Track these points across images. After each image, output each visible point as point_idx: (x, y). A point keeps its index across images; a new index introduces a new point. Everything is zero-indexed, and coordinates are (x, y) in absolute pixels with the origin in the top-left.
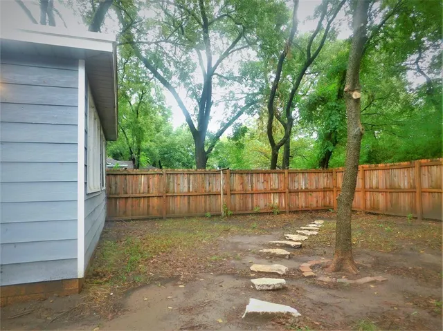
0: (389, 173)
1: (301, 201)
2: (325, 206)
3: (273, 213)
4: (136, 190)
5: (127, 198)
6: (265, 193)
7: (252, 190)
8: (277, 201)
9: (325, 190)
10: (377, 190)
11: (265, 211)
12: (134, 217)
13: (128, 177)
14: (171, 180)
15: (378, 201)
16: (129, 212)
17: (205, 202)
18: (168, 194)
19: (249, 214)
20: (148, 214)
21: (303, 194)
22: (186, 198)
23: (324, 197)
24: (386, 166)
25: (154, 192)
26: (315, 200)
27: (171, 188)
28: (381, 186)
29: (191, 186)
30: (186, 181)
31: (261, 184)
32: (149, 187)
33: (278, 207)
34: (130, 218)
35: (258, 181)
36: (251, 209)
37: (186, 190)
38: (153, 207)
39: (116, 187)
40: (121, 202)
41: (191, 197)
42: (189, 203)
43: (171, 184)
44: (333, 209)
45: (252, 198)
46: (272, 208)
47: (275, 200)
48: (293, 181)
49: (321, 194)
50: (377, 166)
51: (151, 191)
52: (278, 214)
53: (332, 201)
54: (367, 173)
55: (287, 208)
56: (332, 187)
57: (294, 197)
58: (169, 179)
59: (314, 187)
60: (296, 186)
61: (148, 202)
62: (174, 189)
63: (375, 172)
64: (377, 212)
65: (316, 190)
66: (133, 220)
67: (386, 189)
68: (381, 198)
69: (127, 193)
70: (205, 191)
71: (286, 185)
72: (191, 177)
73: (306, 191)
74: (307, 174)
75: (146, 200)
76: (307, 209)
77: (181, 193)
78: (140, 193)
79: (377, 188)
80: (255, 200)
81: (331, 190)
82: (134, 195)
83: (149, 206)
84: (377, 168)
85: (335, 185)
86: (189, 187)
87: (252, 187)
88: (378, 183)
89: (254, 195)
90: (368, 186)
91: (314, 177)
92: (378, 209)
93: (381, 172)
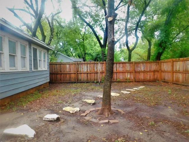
0: (185, 63)
1: (142, 76)
2: (154, 79)
3: (127, 82)
4: (65, 71)
5: (61, 74)
6: (123, 72)
7: (116, 71)
8: (129, 76)
9: (154, 71)
10: (179, 72)
11: (123, 81)
12: (64, 82)
13: (61, 65)
14: (80, 66)
15: (179, 77)
16: (62, 79)
17: (95, 76)
18: (78, 73)
19: (115, 82)
20: (70, 80)
21: (143, 73)
22: (86, 74)
23: (154, 75)
24: (184, 59)
25: (72, 72)
26: (149, 76)
27: (80, 70)
28: (181, 70)
29: (88, 69)
30: (86, 67)
31: (121, 68)
32: (70, 69)
33: (129, 79)
34: (62, 82)
35: (120, 67)
36: (116, 79)
37: (86, 70)
38: (72, 78)
39: (57, 69)
40: (59, 75)
41: (88, 74)
42: (87, 76)
43: (80, 68)
44: (158, 81)
45: (116, 74)
46: (126, 79)
47: (128, 76)
48: (137, 67)
49: (152, 73)
50: (180, 59)
51: (71, 71)
52: (129, 82)
53: (158, 77)
54: (175, 63)
55: (134, 80)
56: (158, 70)
57: (137, 75)
58: (79, 66)
59: (149, 70)
60: (139, 69)
61: (70, 75)
62: (81, 70)
63: (178, 62)
64: (178, 83)
65: (150, 71)
66: (64, 83)
67: (183, 71)
68: (180, 76)
69: (61, 72)
70: (95, 71)
71: (134, 69)
72: (88, 65)
73: (144, 72)
74: (145, 64)
75: (69, 75)
76: (144, 80)
77: (84, 72)
78: (66, 72)
79: (179, 71)
80: (118, 76)
81: (158, 71)
82: (64, 73)
83: (70, 77)
84: (179, 60)
85: (160, 69)
86: (87, 69)
87: (116, 70)
88: (179, 68)
89: (118, 73)
90: (174, 70)
91: (149, 65)
92: (179, 82)
93: (181, 62)
